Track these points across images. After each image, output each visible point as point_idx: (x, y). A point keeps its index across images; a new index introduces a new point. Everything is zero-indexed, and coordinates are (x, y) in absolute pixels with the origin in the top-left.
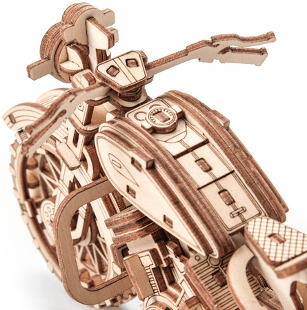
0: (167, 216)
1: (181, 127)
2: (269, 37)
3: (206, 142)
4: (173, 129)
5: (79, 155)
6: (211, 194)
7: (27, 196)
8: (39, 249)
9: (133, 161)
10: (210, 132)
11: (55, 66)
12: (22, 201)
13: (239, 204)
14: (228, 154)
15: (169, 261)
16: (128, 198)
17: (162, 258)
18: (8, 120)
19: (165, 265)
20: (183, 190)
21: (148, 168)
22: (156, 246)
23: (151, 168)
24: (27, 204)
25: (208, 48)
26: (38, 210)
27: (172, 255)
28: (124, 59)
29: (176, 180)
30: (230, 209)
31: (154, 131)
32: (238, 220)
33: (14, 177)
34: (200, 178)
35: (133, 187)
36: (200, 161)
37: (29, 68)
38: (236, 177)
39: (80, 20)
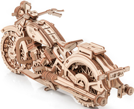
0: (41, 40)
1: (44, 25)
2: (63, 11)
3: (50, 28)
4: (43, 25)
5: (21, 33)
6: (50, 36)
7: (4, 50)
8: (5, 63)
9: (35, 29)
10: (50, 26)
11: (18, 14)
12: (3, 51)
13: (56, 39)
14: (54, 30)
15: (40, 53)
16: (33, 38)
17: (39, 52)
18: (2, 31)
19: (39, 53)
20: (45, 34)
21: (38, 30)
22: (37, 49)
23: (39, 30)
24: (4, 52)
25: (51, 11)
26: (6, 54)
27: (41, 51)
28: (33, 12)
29: (43, 32)
30: (54, 39)
31: (39, 24)
32: (56, 41)
33: (1, 46)
34: (48, 33)
35: (34, 35)
36: (48, 30)
37: (12, 14)
38: (55, 34)
39: (24, 3)
